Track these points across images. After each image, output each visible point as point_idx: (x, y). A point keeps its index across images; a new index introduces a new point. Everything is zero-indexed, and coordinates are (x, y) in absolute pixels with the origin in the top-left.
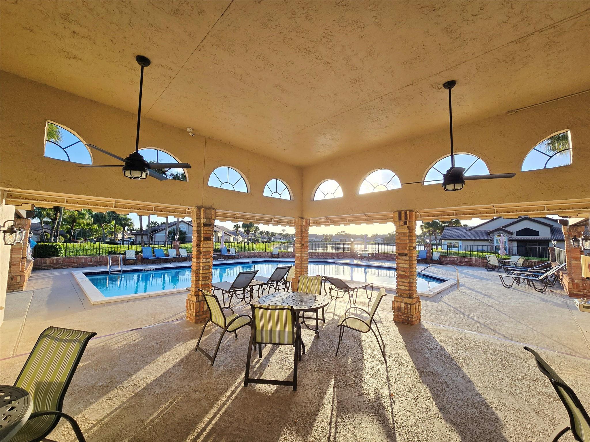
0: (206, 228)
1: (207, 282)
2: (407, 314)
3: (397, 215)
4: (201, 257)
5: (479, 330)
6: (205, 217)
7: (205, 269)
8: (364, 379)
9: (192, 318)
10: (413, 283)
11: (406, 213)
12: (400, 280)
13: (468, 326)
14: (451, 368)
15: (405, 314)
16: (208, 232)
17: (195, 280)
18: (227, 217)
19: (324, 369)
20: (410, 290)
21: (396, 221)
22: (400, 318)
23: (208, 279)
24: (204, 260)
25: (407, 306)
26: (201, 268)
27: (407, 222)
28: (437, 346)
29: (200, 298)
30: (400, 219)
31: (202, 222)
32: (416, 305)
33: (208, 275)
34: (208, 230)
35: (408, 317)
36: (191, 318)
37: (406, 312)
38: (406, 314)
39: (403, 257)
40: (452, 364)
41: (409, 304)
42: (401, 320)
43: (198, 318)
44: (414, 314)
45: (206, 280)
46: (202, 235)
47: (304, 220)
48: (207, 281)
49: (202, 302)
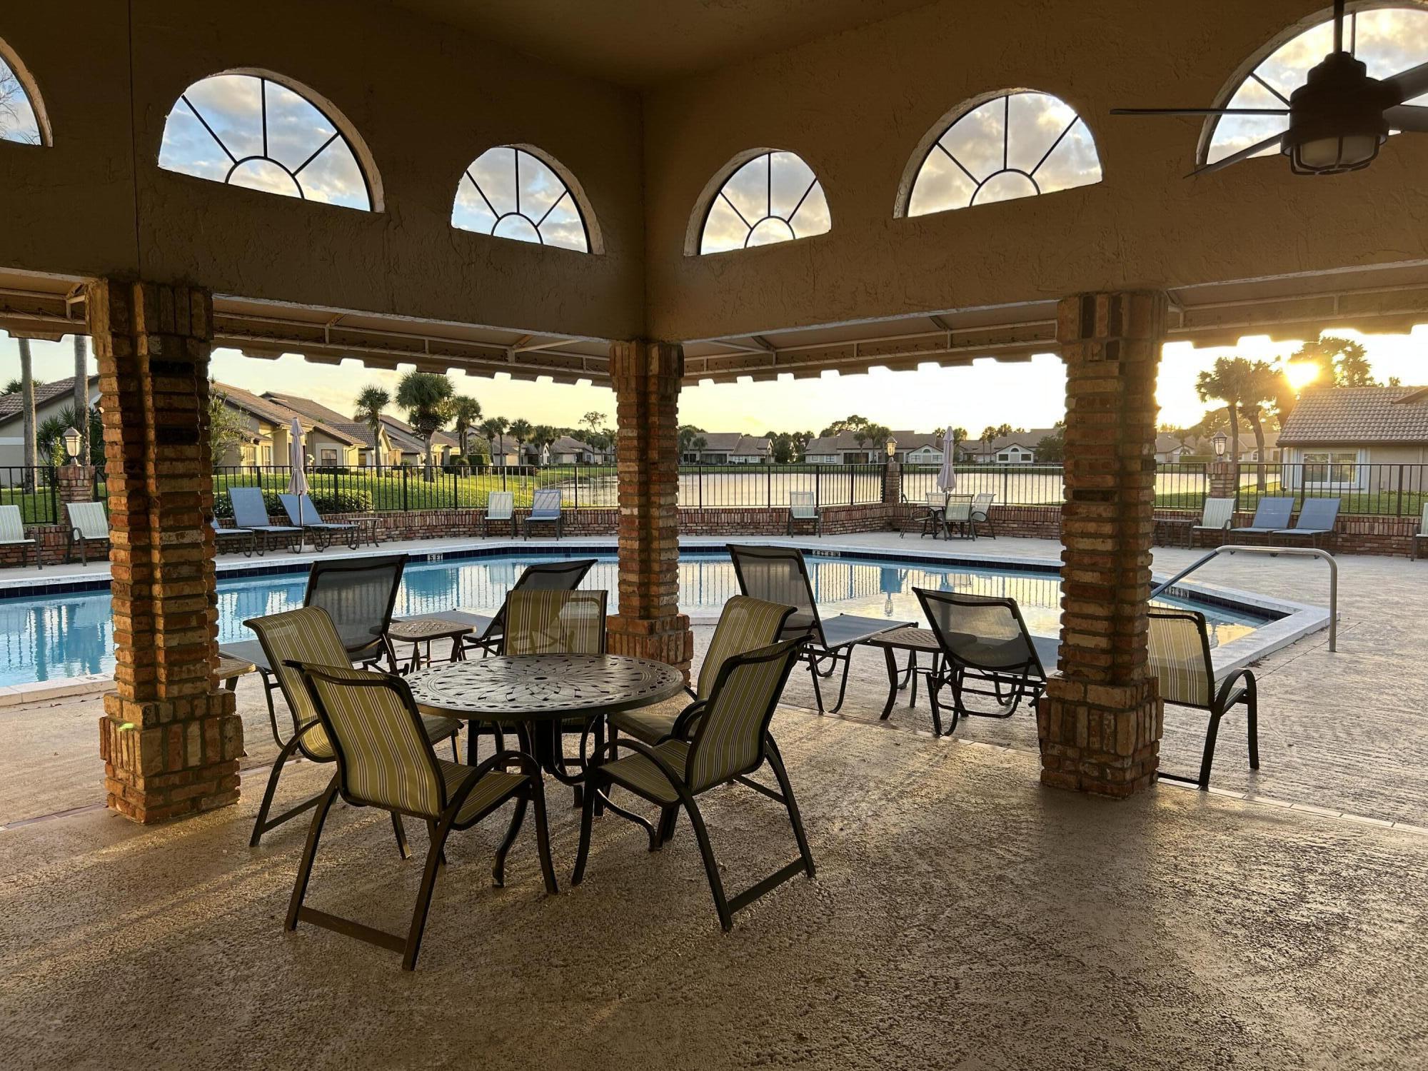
0: (166, 383)
1: (193, 637)
2: (1100, 752)
3: (1073, 313)
4: (155, 521)
5: (1401, 813)
6: (156, 330)
7: (178, 580)
8: (886, 1025)
9: (131, 800)
10: (1131, 619)
11: (1115, 301)
12: (1076, 608)
13: (1357, 796)
14: (1264, 970)
15: (1090, 752)
16: (177, 402)
17: (130, 629)
18: (281, 337)
19: (716, 991)
20: (1114, 650)
21: (1070, 343)
22: (1070, 772)
23: (194, 623)
24: (172, 538)
25: (1101, 717)
26: (158, 574)
27: (1117, 343)
28: (1216, 882)
29: (162, 712)
30: (1087, 329)
31: (143, 351)
32: (1141, 713)
33: (193, 605)
34: (179, 394)
35: (1101, 767)
36: (127, 804)
37: (1097, 746)
38: (1095, 752)
39: (1093, 509)
40: (1270, 951)
41: (1109, 709)
42: (1072, 779)
43: (160, 800)
44: (1131, 752)
45: (185, 630)
46: (150, 419)
47: (655, 352)
48: (190, 634)
49: (177, 728)
